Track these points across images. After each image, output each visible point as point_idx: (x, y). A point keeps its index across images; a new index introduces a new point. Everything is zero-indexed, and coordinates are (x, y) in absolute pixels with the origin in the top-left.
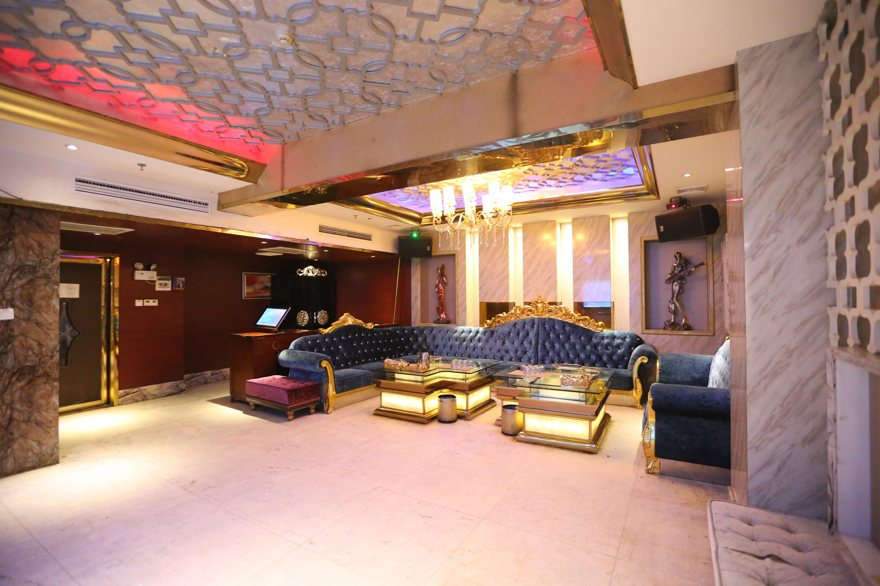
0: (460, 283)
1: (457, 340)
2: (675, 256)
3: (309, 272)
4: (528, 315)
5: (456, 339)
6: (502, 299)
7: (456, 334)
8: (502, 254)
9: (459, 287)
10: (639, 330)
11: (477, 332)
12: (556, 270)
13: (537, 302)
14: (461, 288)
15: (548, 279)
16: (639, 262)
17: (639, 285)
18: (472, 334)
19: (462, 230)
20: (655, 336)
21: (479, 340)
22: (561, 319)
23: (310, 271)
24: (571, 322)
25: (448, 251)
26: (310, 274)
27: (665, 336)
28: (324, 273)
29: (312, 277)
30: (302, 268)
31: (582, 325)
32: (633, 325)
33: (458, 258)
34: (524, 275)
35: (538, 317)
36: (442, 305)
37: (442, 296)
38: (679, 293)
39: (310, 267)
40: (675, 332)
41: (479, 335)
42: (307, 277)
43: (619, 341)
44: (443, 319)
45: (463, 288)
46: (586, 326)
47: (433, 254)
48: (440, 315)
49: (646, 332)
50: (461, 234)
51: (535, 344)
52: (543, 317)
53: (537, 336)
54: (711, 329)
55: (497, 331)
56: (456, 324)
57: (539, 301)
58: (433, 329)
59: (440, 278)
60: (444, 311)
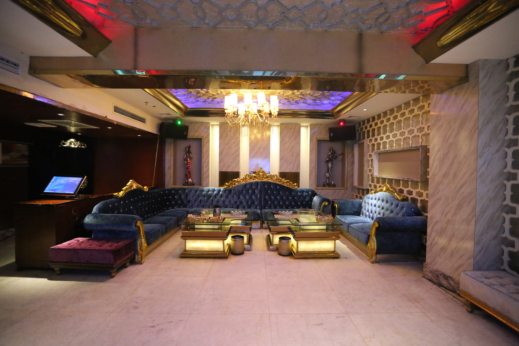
0: (205, 158)
1: (205, 197)
2: (330, 149)
3: (71, 144)
4: (254, 180)
5: (204, 196)
6: (235, 169)
7: (204, 192)
8: (236, 141)
9: (204, 161)
10: (313, 188)
11: (219, 191)
12: (270, 153)
14: (205, 162)
15: (265, 158)
16: (314, 151)
17: (314, 164)
18: (215, 192)
19: (208, 123)
20: (321, 190)
21: (221, 196)
22: (274, 182)
23: (72, 143)
24: (280, 184)
25: (196, 136)
26: (73, 146)
27: (326, 190)
28: (84, 145)
29: (74, 148)
30: (66, 140)
31: (286, 185)
32: (311, 185)
33: (204, 142)
34: (250, 154)
35: (260, 181)
36: (189, 173)
37: (189, 167)
38: (332, 167)
39: (72, 140)
40: (330, 188)
41: (221, 193)
42: (69, 148)
43: (306, 194)
44: (191, 182)
45: (207, 161)
46: (288, 186)
47: (188, 137)
48: (188, 179)
49: (317, 188)
50: (206, 125)
51: (259, 197)
52: (263, 181)
53: (260, 192)
54: (346, 186)
55: (233, 190)
56: (202, 186)
57: (261, 171)
58: (185, 189)
59: (187, 154)
60: (190, 177)
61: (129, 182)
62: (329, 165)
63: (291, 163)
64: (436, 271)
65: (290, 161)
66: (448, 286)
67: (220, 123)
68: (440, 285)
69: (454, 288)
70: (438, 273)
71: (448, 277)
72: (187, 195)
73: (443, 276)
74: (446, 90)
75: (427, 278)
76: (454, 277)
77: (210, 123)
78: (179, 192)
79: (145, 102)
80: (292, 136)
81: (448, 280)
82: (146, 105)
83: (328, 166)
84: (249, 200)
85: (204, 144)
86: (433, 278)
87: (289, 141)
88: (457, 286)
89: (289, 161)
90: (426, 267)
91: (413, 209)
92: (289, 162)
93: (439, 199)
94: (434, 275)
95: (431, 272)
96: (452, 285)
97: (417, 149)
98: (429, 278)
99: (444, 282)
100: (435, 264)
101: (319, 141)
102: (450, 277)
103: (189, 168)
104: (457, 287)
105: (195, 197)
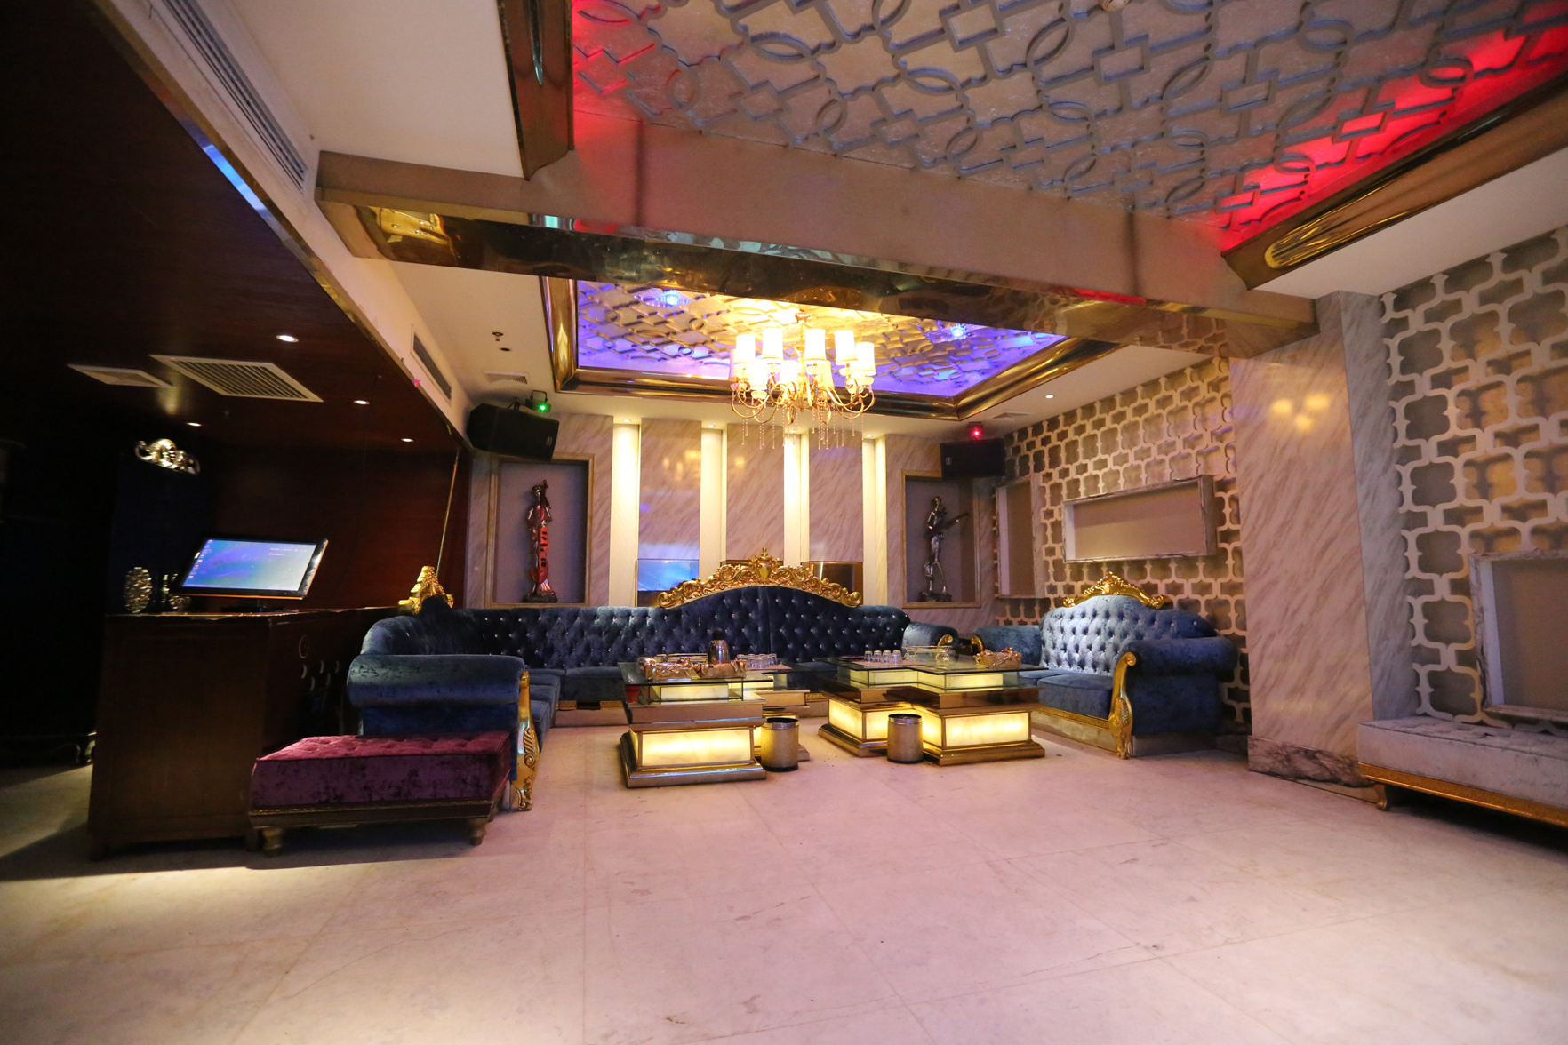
0: (596, 520)
1: (600, 634)
2: (934, 503)
3: (162, 457)
4: (743, 582)
5: (599, 631)
6: (687, 554)
7: (596, 621)
9: (595, 528)
10: (899, 604)
11: (645, 615)
12: (783, 507)
13: (760, 559)
14: (597, 531)
15: (770, 523)
16: (898, 504)
17: (898, 540)
18: (632, 620)
19: (606, 417)
20: (918, 610)
21: (652, 631)
22: (800, 589)
23: (165, 454)
24: (816, 593)
25: (573, 454)
26: (165, 463)
27: (929, 610)
29: (167, 470)
30: (152, 439)
31: (830, 597)
32: (892, 596)
33: (595, 471)
34: (728, 511)
35: (762, 585)
36: (544, 565)
37: (545, 545)
38: (940, 550)
39: (165, 443)
40: (940, 604)
41: (649, 621)
42: (154, 466)
43: (885, 619)
44: (548, 592)
45: (603, 529)
46: (836, 598)
47: (555, 456)
48: (538, 584)
49: (908, 605)
50: (603, 423)
51: (764, 631)
52: (770, 585)
53: (765, 617)
54: (978, 597)
55: (687, 612)
56: (586, 602)
57: (763, 558)
58: (536, 613)
59: (539, 507)
60: (546, 577)
61: (420, 572)
62: (933, 542)
63: (839, 537)
64: (1284, 747)
65: (837, 531)
66: (1318, 772)
67: (643, 419)
68: (1297, 777)
69: (1333, 772)
70: (1289, 750)
71: (1316, 752)
72: (543, 630)
73: (1302, 753)
74: (1269, 350)
75: (1260, 769)
76: (1329, 749)
77: (612, 417)
78: (520, 620)
79: (494, 334)
80: (840, 465)
81: (1315, 758)
82: (498, 340)
83: (931, 546)
84: (734, 639)
85: (596, 478)
86: (1277, 764)
87: (834, 475)
88: (1341, 765)
89: (834, 531)
90: (1255, 746)
91: (1195, 623)
92: (836, 534)
93: (1274, 582)
94: (1280, 758)
95: (1270, 753)
96: (1329, 767)
97: (1191, 484)
98: (1268, 769)
99: (1307, 767)
100: (1278, 732)
101: (910, 480)
102: (1320, 752)
103: (545, 548)
104: (1340, 768)
105: (570, 635)
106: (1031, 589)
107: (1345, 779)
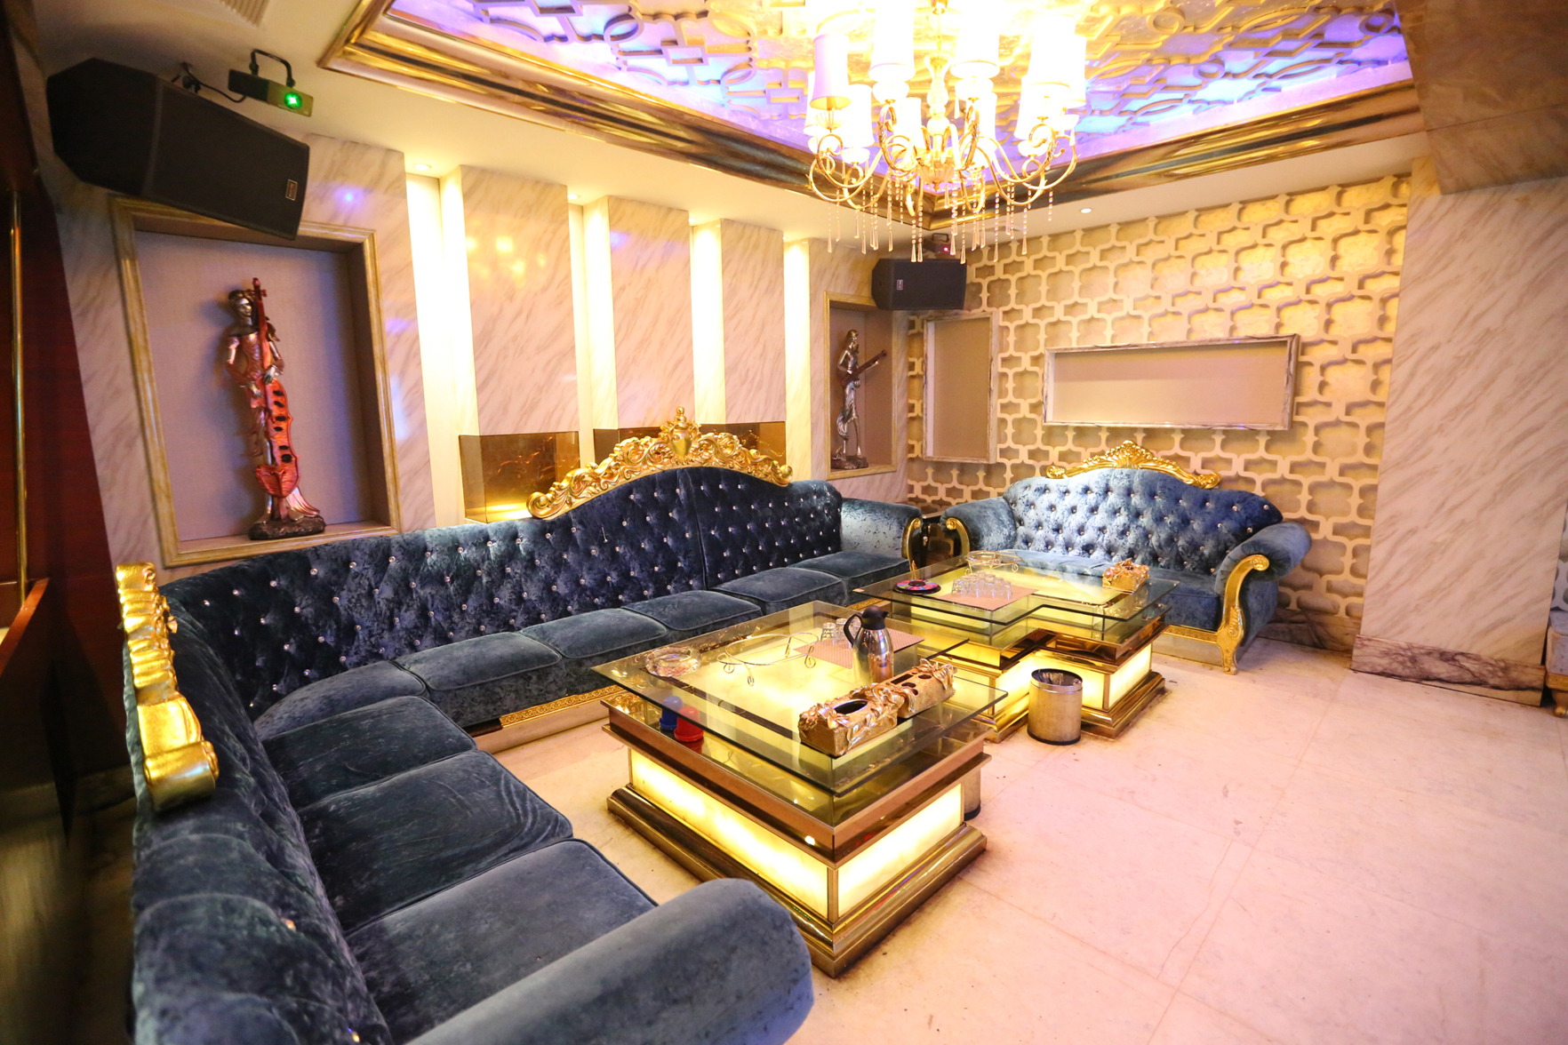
1: (443, 583)
2: (848, 338)
4: (656, 463)
5: (438, 577)
6: (558, 422)
7: (429, 558)
10: (823, 475)
11: (509, 532)
13: (677, 427)
15: (676, 367)
16: (822, 340)
17: (822, 388)
18: (491, 546)
19: (390, 152)
20: (841, 481)
22: (727, 467)
24: (746, 472)
25: (323, 225)
27: (852, 479)
31: (761, 475)
32: (817, 465)
33: (378, 265)
35: (680, 466)
36: (287, 459)
37: (281, 418)
40: (861, 471)
41: (522, 544)
43: (820, 499)
44: (305, 511)
46: (766, 476)
47: (301, 229)
48: (279, 496)
49: (831, 476)
50: (384, 164)
51: (694, 537)
52: (691, 465)
53: (690, 512)
54: (894, 463)
55: (581, 522)
56: (394, 523)
57: (681, 425)
58: (301, 560)
60: (295, 482)
62: (847, 391)
63: (759, 387)
64: (1410, 648)
65: (758, 379)
66: (1456, 674)
67: (462, 166)
68: (1425, 678)
69: (1477, 675)
70: (1416, 651)
71: (1456, 654)
72: (324, 592)
73: (1436, 655)
74: (1483, 186)
75: (1368, 669)
76: (1474, 651)
77: (401, 156)
80: (759, 280)
81: (1454, 660)
83: (844, 396)
84: (657, 556)
85: (382, 280)
86: (1395, 665)
87: (751, 297)
88: (1491, 668)
89: (753, 379)
90: (1363, 645)
91: (1265, 507)
92: (755, 384)
93: (1432, 472)
94: (1401, 659)
95: (1386, 654)
96: (1472, 669)
97: (1275, 342)
98: (1380, 669)
99: (1441, 669)
100: (1401, 632)
101: (836, 307)
102: (1462, 654)
103: (283, 425)
104: (1489, 671)
105: (385, 592)
106: (985, 452)
107: (1492, 682)
